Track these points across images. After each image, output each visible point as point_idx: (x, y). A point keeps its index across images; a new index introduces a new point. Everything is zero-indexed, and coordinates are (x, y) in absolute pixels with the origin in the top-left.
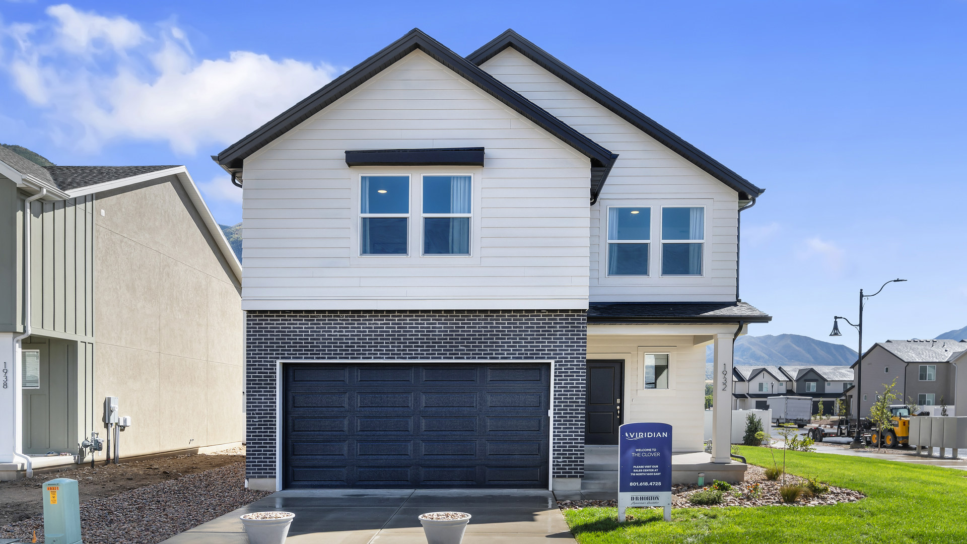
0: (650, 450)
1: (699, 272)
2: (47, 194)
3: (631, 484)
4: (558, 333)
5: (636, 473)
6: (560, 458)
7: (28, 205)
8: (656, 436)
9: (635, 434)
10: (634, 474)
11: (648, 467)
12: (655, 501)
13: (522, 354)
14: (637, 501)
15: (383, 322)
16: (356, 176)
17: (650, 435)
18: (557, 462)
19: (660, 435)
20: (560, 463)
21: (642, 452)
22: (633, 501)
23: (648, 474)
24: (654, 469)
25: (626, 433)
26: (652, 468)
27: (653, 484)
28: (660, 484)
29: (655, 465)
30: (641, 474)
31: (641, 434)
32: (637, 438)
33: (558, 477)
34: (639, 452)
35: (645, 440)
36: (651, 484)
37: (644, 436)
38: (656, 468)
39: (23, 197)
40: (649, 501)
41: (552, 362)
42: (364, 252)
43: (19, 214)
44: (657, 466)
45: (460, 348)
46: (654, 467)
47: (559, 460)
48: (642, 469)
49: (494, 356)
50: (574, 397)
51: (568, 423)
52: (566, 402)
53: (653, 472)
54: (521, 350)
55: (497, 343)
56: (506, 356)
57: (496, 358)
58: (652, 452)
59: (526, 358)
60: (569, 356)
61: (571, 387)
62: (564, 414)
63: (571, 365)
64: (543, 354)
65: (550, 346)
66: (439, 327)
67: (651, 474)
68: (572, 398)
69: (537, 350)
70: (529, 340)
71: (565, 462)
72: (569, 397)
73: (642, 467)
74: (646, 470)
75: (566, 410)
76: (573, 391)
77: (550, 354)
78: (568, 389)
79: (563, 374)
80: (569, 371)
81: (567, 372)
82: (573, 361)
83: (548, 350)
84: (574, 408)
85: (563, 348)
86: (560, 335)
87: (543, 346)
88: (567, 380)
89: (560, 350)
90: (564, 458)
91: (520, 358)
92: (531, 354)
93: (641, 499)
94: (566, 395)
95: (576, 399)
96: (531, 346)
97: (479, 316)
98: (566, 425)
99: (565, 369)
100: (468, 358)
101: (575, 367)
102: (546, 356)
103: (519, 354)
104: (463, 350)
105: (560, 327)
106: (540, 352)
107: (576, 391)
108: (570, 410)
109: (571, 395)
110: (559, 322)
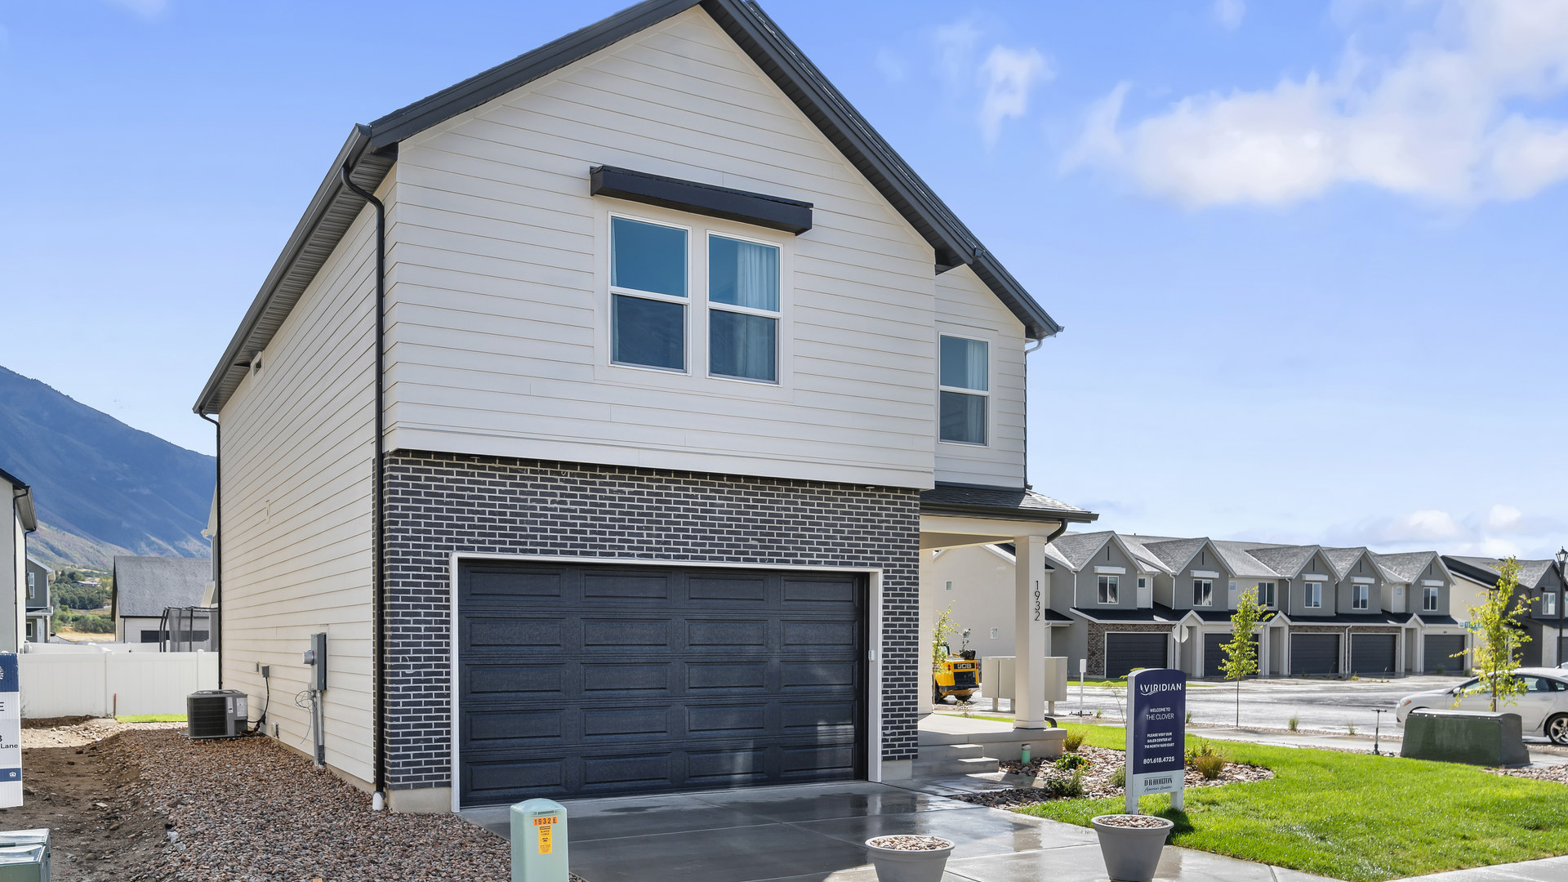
0: (1164, 710)
1: (981, 440)
3: (1145, 761)
4: (884, 525)
5: (1150, 744)
6: (887, 728)
8: (1170, 689)
9: (1149, 687)
10: (1147, 747)
11: (1162, 735)
12: (1168, 785)
13: (837, 557)
14: (1150, 787)
15: (632, 490)
17: (1164, 688)
19: (1174, 688)
20: (887, 737)
21: (1156, 713)
22: (1146, 787)
23: (1162, 746)
24: (1168, 737)
25: (1141, 686)
26: (1165, 737)
27: (1166, 759)
29: (1169, 732)
30: (1155, 746)
31: (1155, 687)
32: (1151, 692)
33: (885, 759)
34: (1153, 713)
36: (1164, 760)
37: (1158, 689)
40: (1161, 785)
41: (879, 572)
42: (614, 358)
44: (1171, 734)
45: (751, 542)
46: (1167, 734)
47: (886, 732)
48: (1156, 738)
49: (799, 558)
50: (905, 629)
51: (897, 671)
52: (895, 638)
53: (1167, 742)
54: (835, 551)
55: (804, 536)
56: (815, 559)
57: (802, 563)
58: (1167, 713)
59: (842, 564)
60: (898, 563)
61: (901, 614)
62: (893, 656)
63: (901, 578)
64: (864, 558)
65: (873, 546)
66: (721, 504)
67: (1165, 745)
68: (902, 632)
69: (857, 551)
70: (846, 535)
71: (894, 734)
72: (898, 628)
73: (1156, 735)
74: (1159, 740)
75: (895, 650)
76: (902, 619)
77: (873, 559)
78: (898, 616)
79: (891, 592)
80: (898, 587)
81: (895, 589)
82: (903, 572)
83: (871, 552)
84: (905, 647)
85: (891, 550)
86: (887, 528)
87: (864, 545)
88: (895, 601)
89: (887, 553)
90: (892, 728)
91: (834, 564)
92: (849, 557)
93: (1156, 782)
94: (895, 626)
95: (908, 632)
96: (849, 545)
97: (778, 489)
98: (894, 674)
99: (893, 583)
100: (762, 561)
101: (905, 581)
102: (869, 562)
103: (833, 557)
104: (756, 547)
105: (887, 515)
106: (861, 555)
107: (908, 620)
108: (900, 650)
109: (901, 626)
110: (884, 506)
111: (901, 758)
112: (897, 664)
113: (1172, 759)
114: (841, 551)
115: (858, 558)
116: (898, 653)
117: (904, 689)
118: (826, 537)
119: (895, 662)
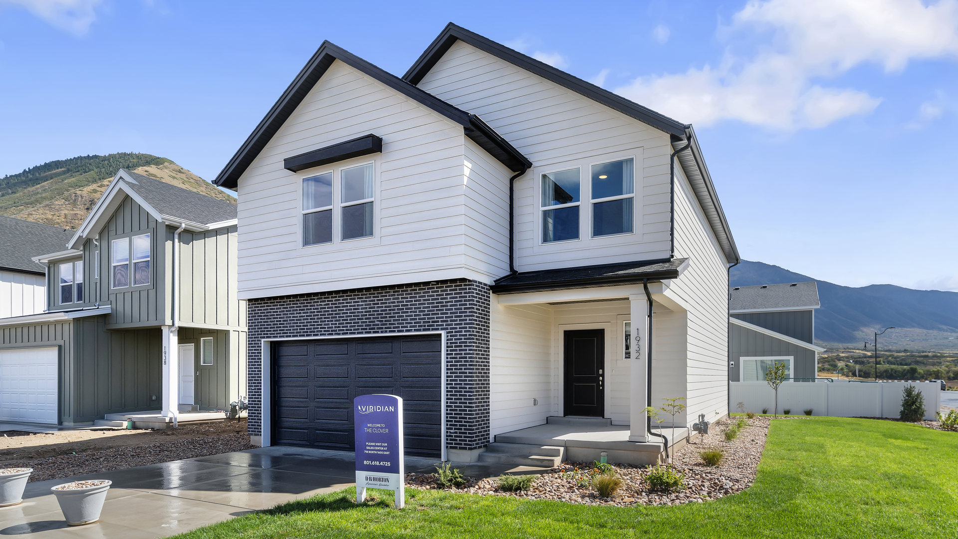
0: (379, 425)
1: (630, 230)
2: (187, 226)
3: (365, 462)
4: (449, 304)
5: (368, 450)
6: (452, 429)
7: (176, 236)
8: (384, 410)
9: (366, 408)
10: (367, 452)
11: (379, 444)
12: (385, 483)
13: (421, 326)
14: (370, 482)
15: (325, 303)
16: (298, 178)
17: (379, 409)
18: (450, 433)
19: (387, 410)
20: (452, 434)
21: (373, 428)
22: (367, 482)
23: (379, 453)
24: (384, 447)
25: (359, 407)
26: (381, 446)
27: (383, 463)
28: (389, 464)
29: (385, 443)
30: (373, 452)
31: (371, 408)
32: (368, 412)
33: (451, 448)
34: (370, 427)
35: (375, 413)
36: (382, 464)
37: (374, 409)
38: (385, 447)
39: (172, 231)
40: (381, 482)
41: (443, 333)
42: (306, 243)
43: (169, 244)
44: (386, 444)
45: (376, 323)
46: (383, 444)
47: (452, 431)
48: (374, 446)
49: (400, 329)
50: (463, 367)
51: (458, 393)
52: (457, 373)
53: (383, 451)
54: (420, 323)
55: (403, 316)
56: (409, 329)
57: (402, 331)
58: (382, 428)
59: (424, 330)
60: (458, 326)
61: (460, 358)
62: (455, 384)
63: (460, 335)
64: (437, 325)
65: (443, 317)
66: (362, 304)
67: (381, 453)
68: (461, 369)
69: (433, 322)
70: (426, 313)
71: (456, 433)
72: (458, 367)
73: (373, 444)
74: (376, 448)
75: (456, 380)
76: (461, 361)
77: (443, 325)
78: (458, 360)
79: (454, 345)
80: (458, 341)
81: (457, 343)
82: (461, 332)
83: (442, 321)
84: (463, 378)
85: (454, 319)
86: (451, 306)
87: (437, 318)
88: (456, 350)
89: (451, 321)
90: (455, 429)
91: (420, 330)
92: (428, 326)
93: (375, 479)
94: (457, 365)
95: (465, 369)
96: (428, 318)
97: (389, 292)
98: (456, 395)
99: (455, 339)
100: (382, 332)
101: (463, 337)
102: (440, 327)
103: (419, 326)
104: (378, 325)
105: (450, 298)
106: (435, 324)
107: (465, 361)
108: (460, 380)
109: (460, 365)
110: (449, 292)
111: (461, 448)
112: (458, 390)
113: (388, 464)
114: (424, 322)
115: (433, 326)
116: (458, 382)
117: (463, 405)
118: (415, 315)
119: (456, 388)
